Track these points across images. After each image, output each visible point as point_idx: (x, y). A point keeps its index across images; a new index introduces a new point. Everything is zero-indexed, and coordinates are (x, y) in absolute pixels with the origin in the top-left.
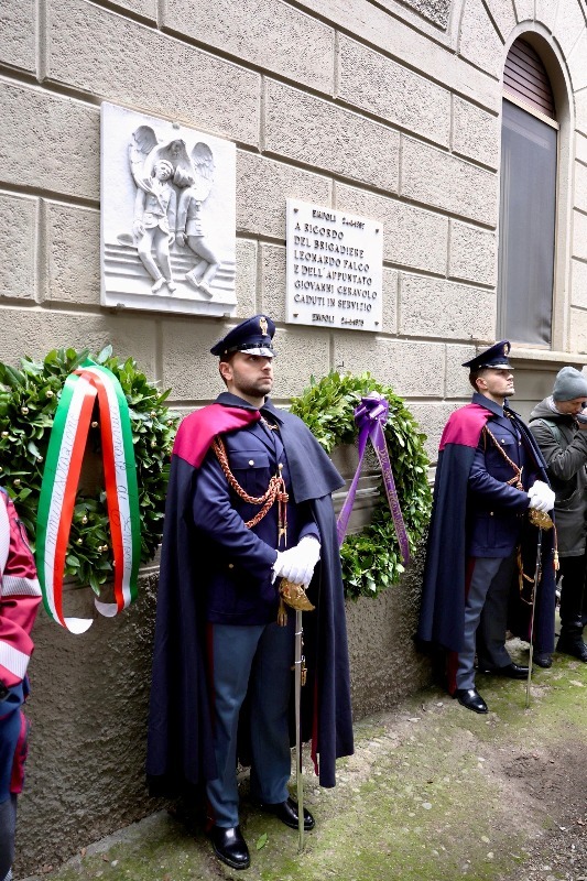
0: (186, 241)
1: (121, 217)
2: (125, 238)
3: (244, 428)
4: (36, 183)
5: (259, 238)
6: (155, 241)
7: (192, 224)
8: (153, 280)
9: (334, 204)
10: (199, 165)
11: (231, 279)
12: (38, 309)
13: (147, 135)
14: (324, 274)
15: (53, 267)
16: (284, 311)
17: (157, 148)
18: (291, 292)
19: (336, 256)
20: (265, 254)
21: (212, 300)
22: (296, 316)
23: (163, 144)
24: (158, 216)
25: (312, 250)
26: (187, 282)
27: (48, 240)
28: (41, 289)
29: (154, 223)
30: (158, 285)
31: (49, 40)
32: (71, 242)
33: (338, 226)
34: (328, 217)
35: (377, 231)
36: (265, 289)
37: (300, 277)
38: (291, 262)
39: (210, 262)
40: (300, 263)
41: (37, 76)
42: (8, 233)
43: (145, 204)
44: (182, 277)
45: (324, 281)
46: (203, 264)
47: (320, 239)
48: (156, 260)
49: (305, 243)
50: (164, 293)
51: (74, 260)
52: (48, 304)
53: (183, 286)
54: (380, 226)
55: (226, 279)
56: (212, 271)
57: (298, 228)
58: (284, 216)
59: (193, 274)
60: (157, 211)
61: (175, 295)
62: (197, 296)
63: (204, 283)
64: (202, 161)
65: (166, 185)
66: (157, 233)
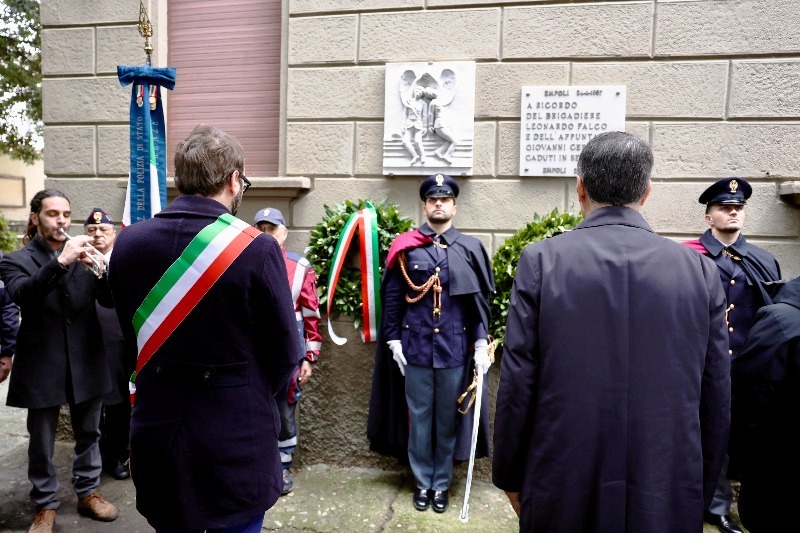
0: (434, 132)
1: (395, 124)
2: (395, 136)
3: (419, 246)
4: (353, 115)
5: (497, 119)
6: (413, 135)
7: (437, 120)
8: (411, 157)
9: (570, 81)
10: (446, 83)
11: (470, 150)
12: (352, 179)
13: (410, 75)
14: (556, 137)
15: (360, 156)
16: (518, 168)
17: (416, 80)
18: (523, 153)
19: (568, 122)
20: (501, 129)
21: (452, 166)
22: (526, 170)
23: (419, 77)
24: (413, 120)
25: (544, 121)
26: (436, 156)
27: (358, 142)
28: (354, 169)
29: (411, 124)
30: (414, 160)
31: (361, 41)
32: (369, 142)
33: (572, 98)
34: (561, 94)
35: (618, 94)
36: (501, 154)
37: (531, 142)
38: (523, 132)
39: (450, 142)
40: (532, 133)
41: (355, 62)
42: (338, 142)
43: (407, 114)
44: (432, 153)
45: (556, 142)
46: (447, 143)
47: (551, 111)
48: (414, 145)
49: (537, 116)
50: (418, 164)
51: (371, 151)
52: (357, 176)
53: (433, 159)
54: (623, 89)
55: (466, 151)
56: (451, 147)
57: (530, 106)
58: (519, 100)
59: (438, 151)
60: (413, 117)
61: (425, 165)
62: (442, 164)
63: (446, 156)
64: (448, 80)
65: (421, 100)
66: (414, 131)
